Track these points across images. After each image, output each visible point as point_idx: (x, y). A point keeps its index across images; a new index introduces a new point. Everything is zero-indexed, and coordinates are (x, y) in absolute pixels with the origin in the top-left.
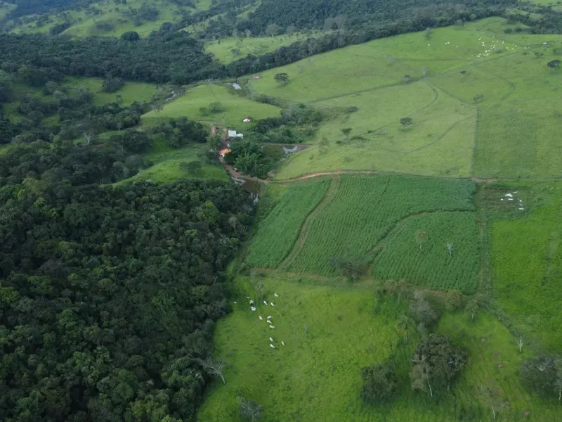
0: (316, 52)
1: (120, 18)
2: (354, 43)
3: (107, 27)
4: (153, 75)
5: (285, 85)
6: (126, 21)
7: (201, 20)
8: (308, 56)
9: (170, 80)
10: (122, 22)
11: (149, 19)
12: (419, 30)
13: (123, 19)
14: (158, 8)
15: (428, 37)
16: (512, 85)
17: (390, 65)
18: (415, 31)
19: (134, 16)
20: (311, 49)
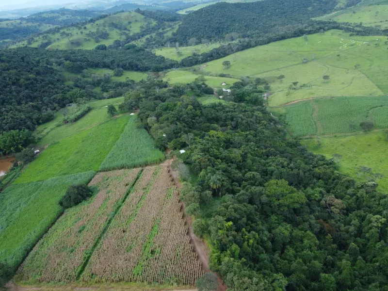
0: (238, 50)
1: (86, 38)
2: (261, 45)
3: (77, 43)
4: (139, 66)
5: (228, 68)
6: (89, 40)
7: (139, 38)
8: (233, 53)
9: (150, 69)
10: (86, 40)
11: (104, 38)
12: (298, 36)
13: (88, 38)
14: (108, 32)
15: (306, 39)
16: (370, 60)
17: (290, 54)
18: (296, 37)
19: (94, 37)
20: (234, 49)
